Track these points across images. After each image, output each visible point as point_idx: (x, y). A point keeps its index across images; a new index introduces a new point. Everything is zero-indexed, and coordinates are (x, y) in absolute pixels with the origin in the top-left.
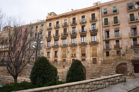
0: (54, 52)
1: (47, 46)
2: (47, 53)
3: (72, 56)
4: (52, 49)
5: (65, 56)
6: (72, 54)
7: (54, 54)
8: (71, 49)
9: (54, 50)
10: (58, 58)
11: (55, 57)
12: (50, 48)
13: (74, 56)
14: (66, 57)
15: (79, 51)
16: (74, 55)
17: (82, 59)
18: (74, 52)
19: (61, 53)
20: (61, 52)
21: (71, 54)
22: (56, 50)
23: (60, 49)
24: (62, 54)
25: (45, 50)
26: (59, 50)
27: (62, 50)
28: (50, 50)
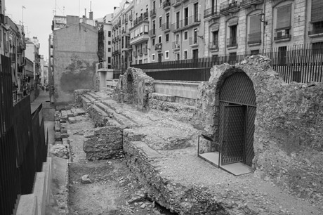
0: (229, 29)
1: (210, 13)
2: (212, 34)
3: (279, 38)
4: (223, 20)
5: (258, 39)
6: (277, 30)
7: (228, 36)
8: (276, 10)
9: (228, 24)
10: (239, 47)
11: (232, 46)
12: (219, 18)
13: (283, 34)
14: (260, 42)
15: (303, 14)
16: (284, 31)
17: (314, 44)
18: (284, 20)
19: (244, 28)
20: (244, 25)
21: (275, 27)
22: (232, 22)
23: (242, 16)
24: (248, 33)
25: (207, 25)
26: (240, 19)
27: (249, 17)
28: (217, 24)
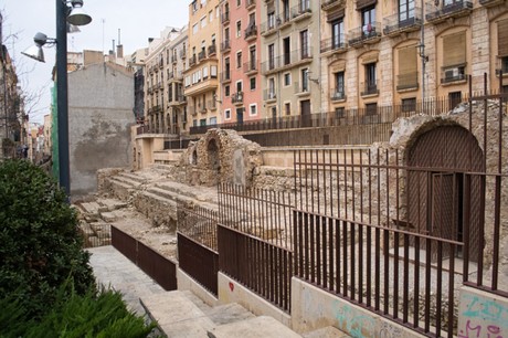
0: (362, 70)
1: (330, 45)
2: (333, 77)
3: (449, 79)
4: (352, 55)
5: (414, 83)
6: (444, 68)
7: (363, 78)
8: (440, 40)
9: (361, 61)
10: (382, 94)
11: (369, 93)
12: (345, 52)
13: (455, 75)
14: (418, 86)
15: (486, 45)
16: (456, 70)
18: (455, 54)
19: (390, 67)
20: (390, 62)
21: (441, 64)
22: (368, 57)
23: (385, 49)
24: (397, 73)
25: (325, 63)
26: (382, 53)
27: (396, 51)
28: (343, 62)
